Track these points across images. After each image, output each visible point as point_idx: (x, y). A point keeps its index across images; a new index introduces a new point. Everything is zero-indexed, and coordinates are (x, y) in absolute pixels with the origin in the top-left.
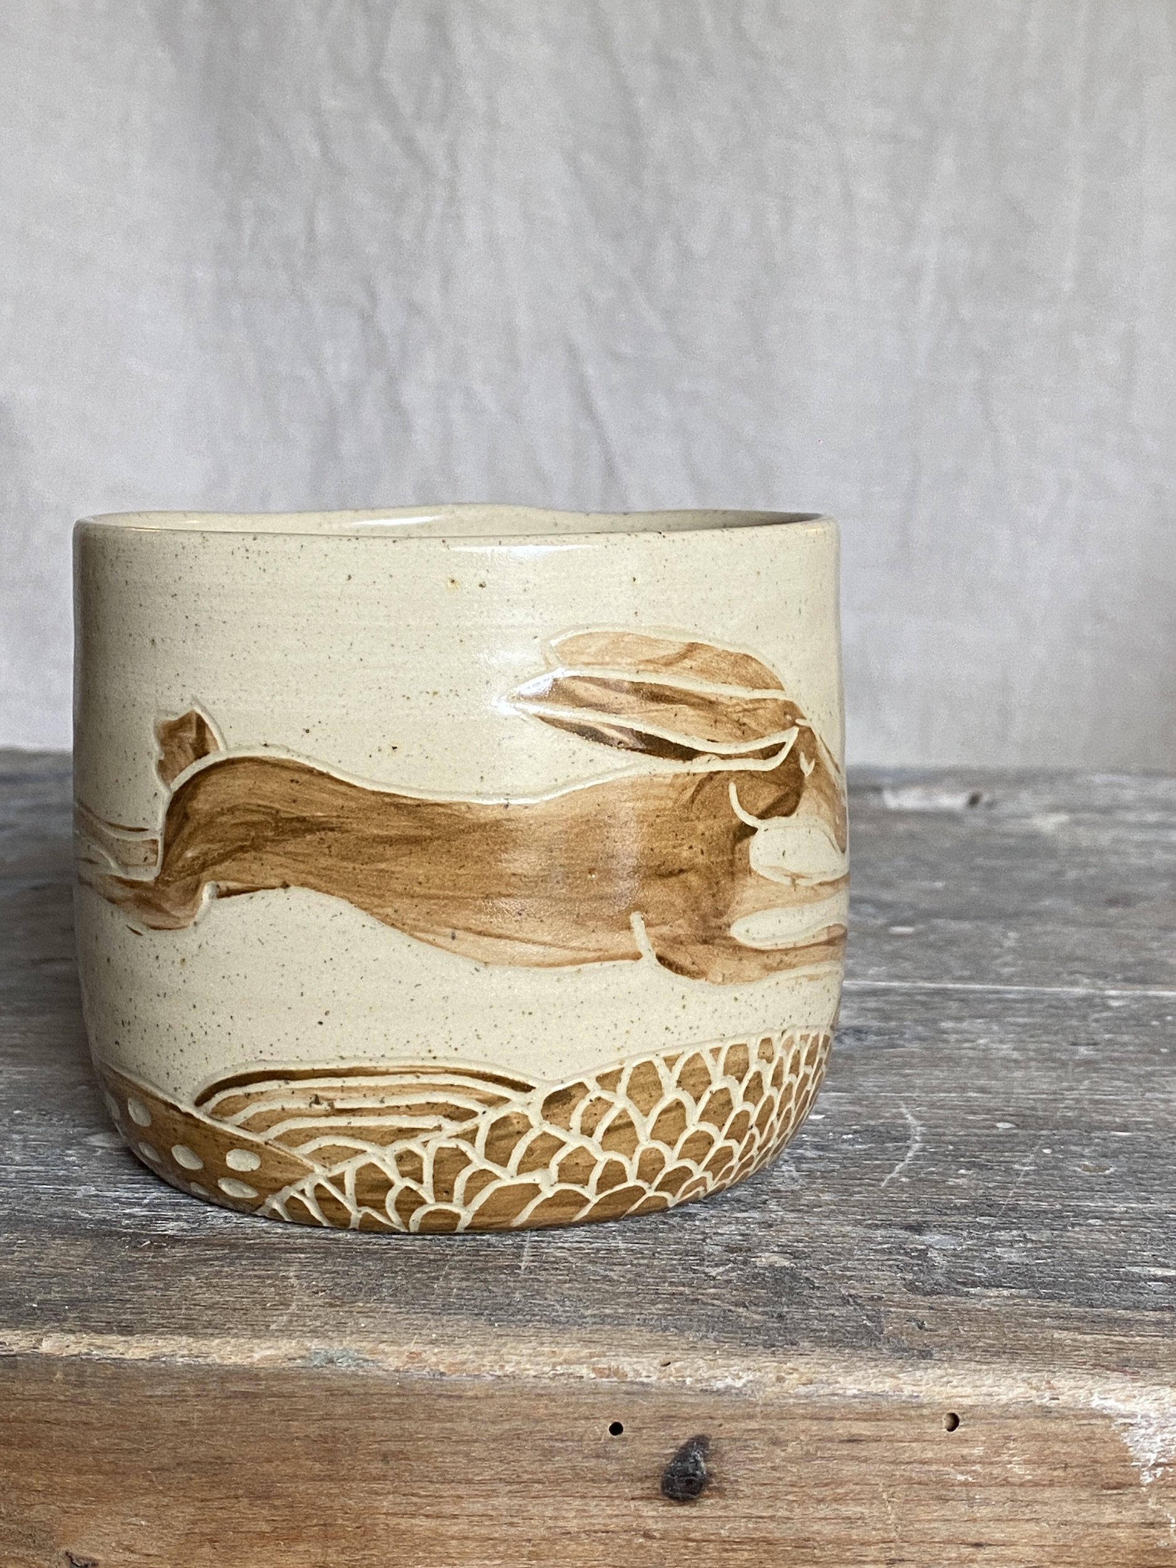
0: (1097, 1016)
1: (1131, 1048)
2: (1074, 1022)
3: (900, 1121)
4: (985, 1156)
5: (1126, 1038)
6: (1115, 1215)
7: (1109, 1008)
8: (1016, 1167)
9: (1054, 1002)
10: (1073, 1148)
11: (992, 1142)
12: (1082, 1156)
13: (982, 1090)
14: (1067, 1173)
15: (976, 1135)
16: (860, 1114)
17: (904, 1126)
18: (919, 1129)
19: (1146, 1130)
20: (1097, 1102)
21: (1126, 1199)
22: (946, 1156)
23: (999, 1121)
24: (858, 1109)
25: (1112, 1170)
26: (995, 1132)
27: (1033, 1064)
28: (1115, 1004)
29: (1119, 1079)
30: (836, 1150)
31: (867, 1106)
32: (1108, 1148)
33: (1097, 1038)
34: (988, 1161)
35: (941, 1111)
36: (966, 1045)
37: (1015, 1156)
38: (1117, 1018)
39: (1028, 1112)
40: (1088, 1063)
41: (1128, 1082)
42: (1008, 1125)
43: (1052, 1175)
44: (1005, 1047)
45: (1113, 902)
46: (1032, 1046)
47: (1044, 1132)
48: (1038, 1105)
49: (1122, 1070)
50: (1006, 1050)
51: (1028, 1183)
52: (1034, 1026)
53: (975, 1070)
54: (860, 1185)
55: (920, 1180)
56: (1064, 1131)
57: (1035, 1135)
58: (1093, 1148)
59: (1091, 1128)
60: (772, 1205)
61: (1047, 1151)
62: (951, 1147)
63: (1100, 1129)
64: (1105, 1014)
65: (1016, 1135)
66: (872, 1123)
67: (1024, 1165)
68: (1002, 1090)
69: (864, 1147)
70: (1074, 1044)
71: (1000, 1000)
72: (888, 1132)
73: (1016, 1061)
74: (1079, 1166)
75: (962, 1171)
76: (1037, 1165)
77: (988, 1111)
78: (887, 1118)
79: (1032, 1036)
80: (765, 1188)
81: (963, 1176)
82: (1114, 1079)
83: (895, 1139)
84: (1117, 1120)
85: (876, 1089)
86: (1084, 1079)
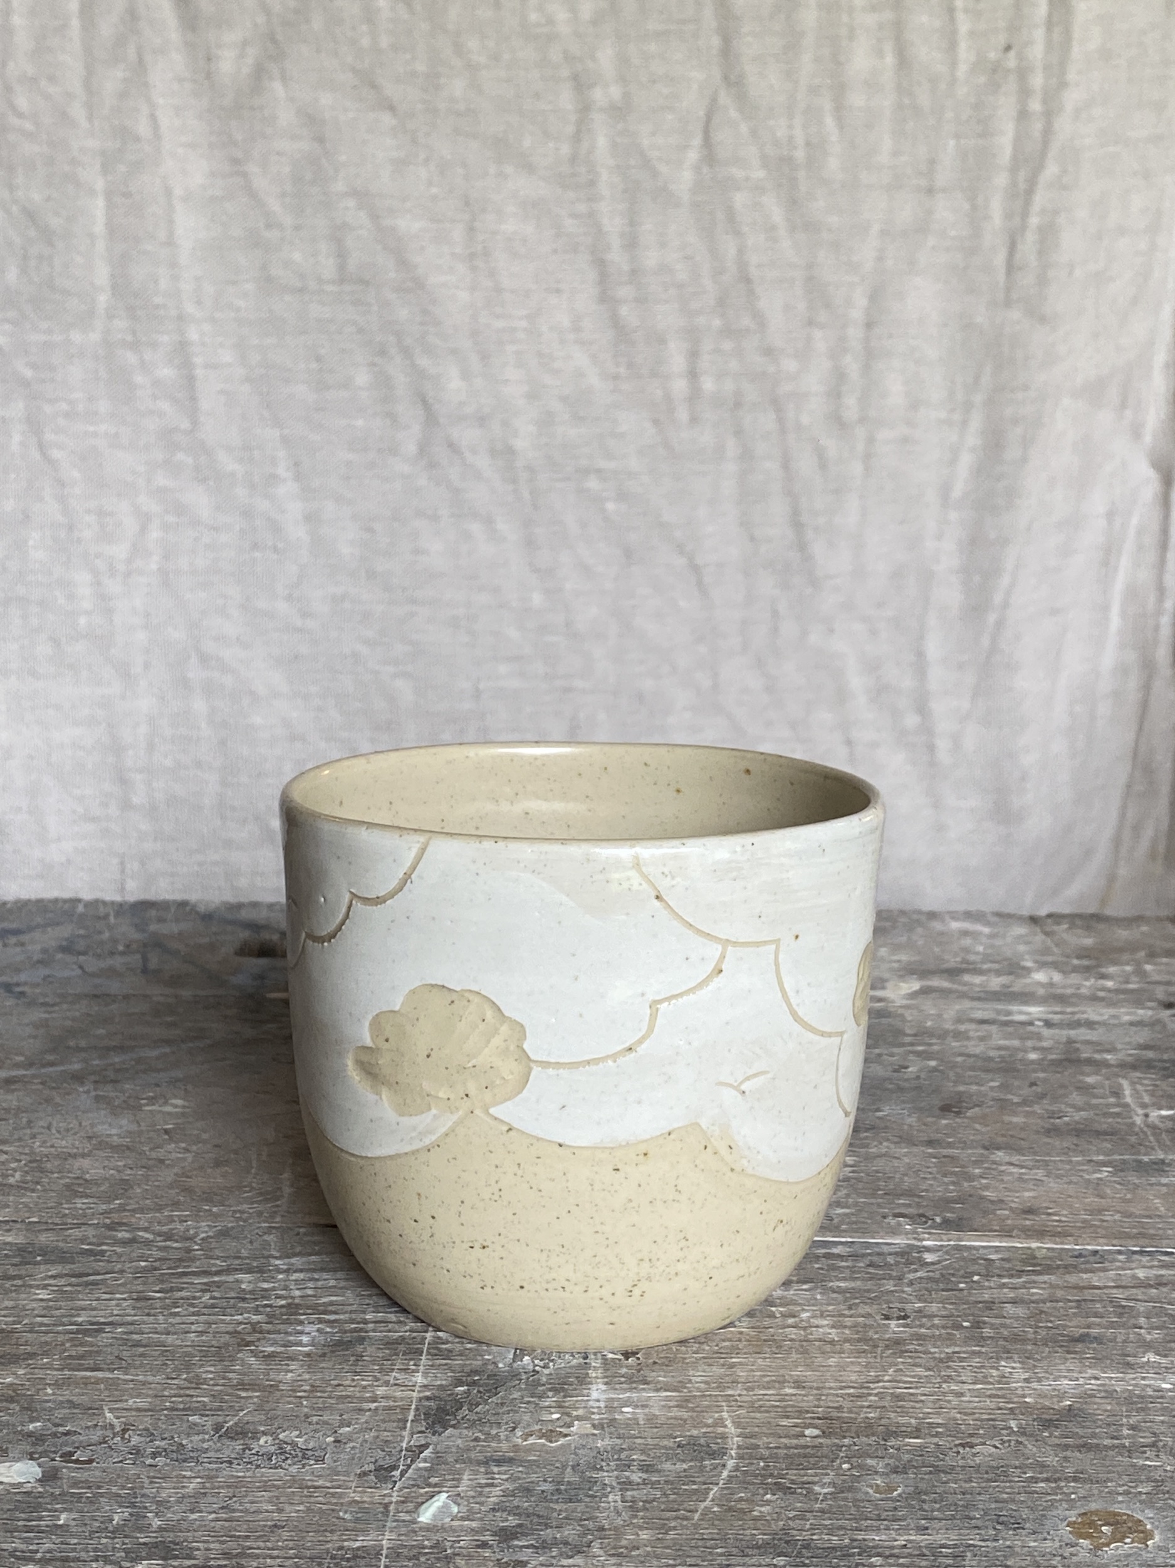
0: (911, 1276)
1: (936, 1321)
2: (890, 1286)
3: (720, 1430)
4: (792, 1474)
5: (934, 1307)
6: (896, 1551)
7: (925, 1264)
8: (817, 1488)
9: (875, 1259)
10: (870, 1462)
11: (799, 1455)
12: (876, 1473)
13: (798, 1384)
14: (860, 1496)
15: (787, 1447)
16: (685, 1420)
17: (724, 1437)
18: (736, 1439)
19: (937, 1435)
20: (898, 1398)
21: (906, 1529)
22: (756, 1476)
23: (807, 1426)
24: (686, 1415)
25: (900, 1490)
26: (802, 1441)
27: (847, 1346)
28: (929, 1257)
29: (920, 1366)
30: (658, 1471)
31: (692, 1410)
32: (899, 1460)
33: (908, 1306)
34: (793, 1482)
35: (758, 1415)
36: (791, 1321)
37: (816, 1475)
38: (930, 1279)
39: (835, 1414)
40: (897, 1342)
41: (930, 1370)
42: (816, 1432)
43: (845, 1499)
44: (826, 1322)
45: (946, 1109)
46: (848, 1321)
47: (846, 1441)
48: (847, 1404)
49: (925, 1353)
50: (825, 1328)
51: (822, 1511)
52: (852, 1291)
53: (794, 1356)
54: (677, 1518)
55: (730, 1509)
56: (864, 1439)
57: (837, 1445)
58: (887, 1461)
59: (889, 1434)
60: (596, 1550)
61: (845, 1466)
62: (762, 1464)
63: (895, 1434)
64: (919, 1274)
65: (821, 1445)
66: (695, 1432)
67: (823, 1486)
68: (815, 1385)
69: (685, 1466)
70: (887, 1318)
71: (828, 1256)
72: (708, 1446)
73: (832, 1342)
74: (871, 1487)
75: (768, 1496)
76: (833, 1484)
77: (800, 1412)
78: (708, 1426)
79: (850, 1308)
80: (590, 1524)
81: (768, 1502)
82: (915, 1365)
83: (713, 1455)
84: (913, 1421)
85: (702, 1385)
86: (891, 1365)
